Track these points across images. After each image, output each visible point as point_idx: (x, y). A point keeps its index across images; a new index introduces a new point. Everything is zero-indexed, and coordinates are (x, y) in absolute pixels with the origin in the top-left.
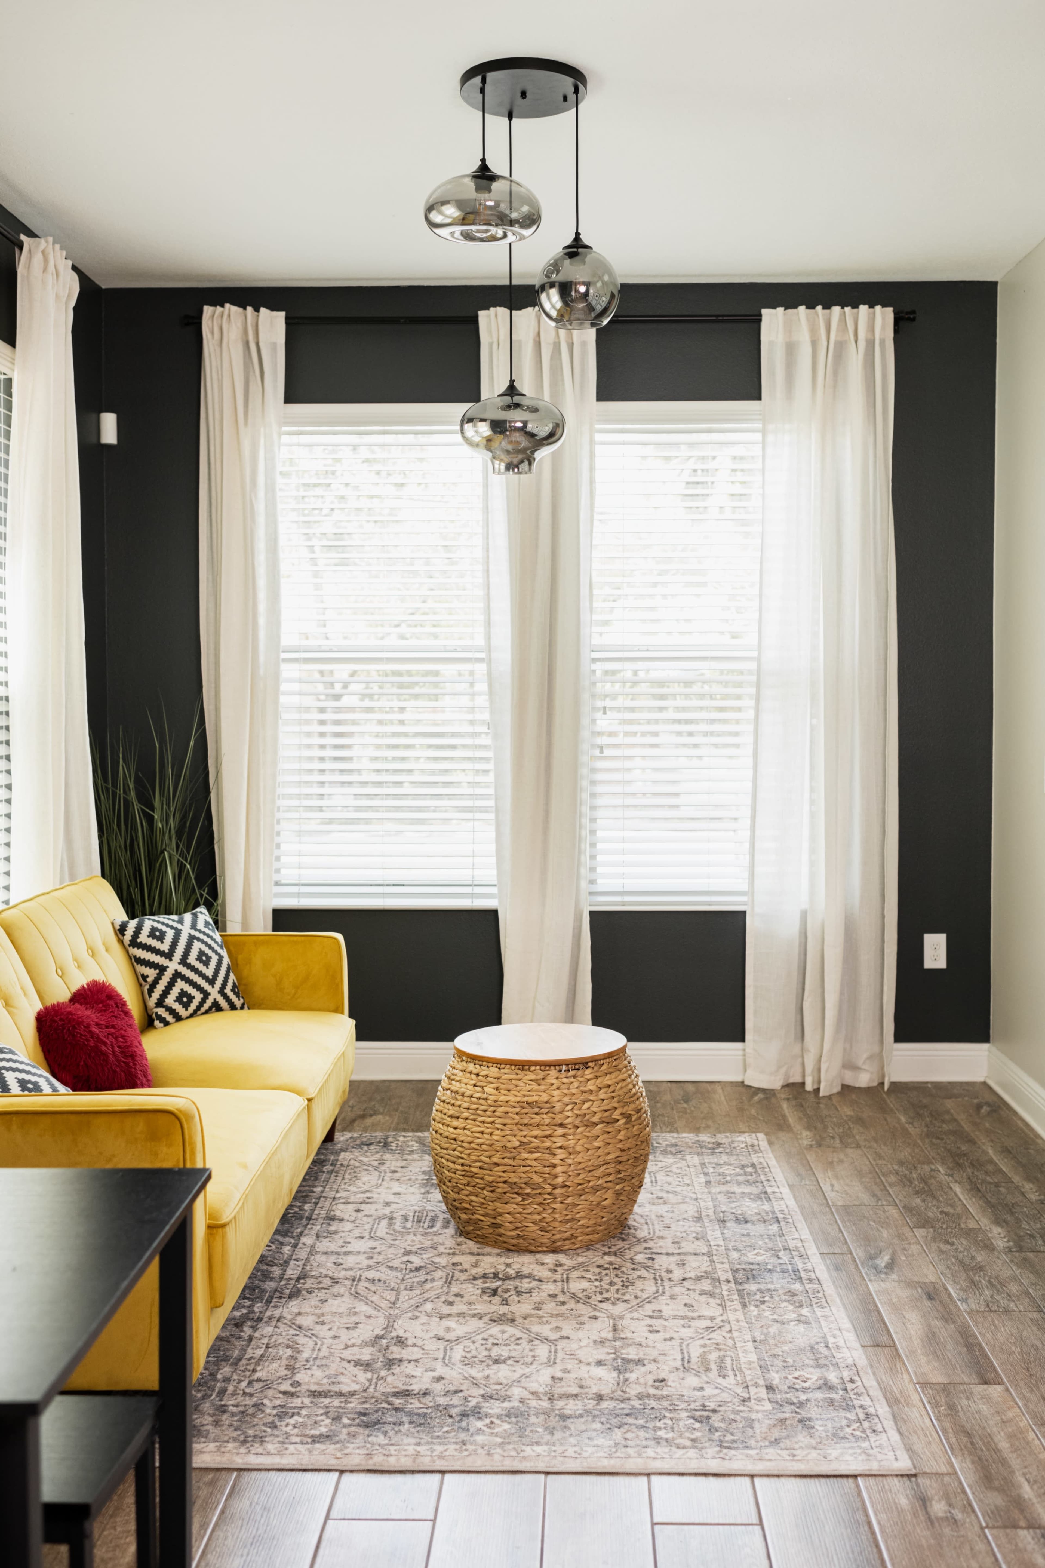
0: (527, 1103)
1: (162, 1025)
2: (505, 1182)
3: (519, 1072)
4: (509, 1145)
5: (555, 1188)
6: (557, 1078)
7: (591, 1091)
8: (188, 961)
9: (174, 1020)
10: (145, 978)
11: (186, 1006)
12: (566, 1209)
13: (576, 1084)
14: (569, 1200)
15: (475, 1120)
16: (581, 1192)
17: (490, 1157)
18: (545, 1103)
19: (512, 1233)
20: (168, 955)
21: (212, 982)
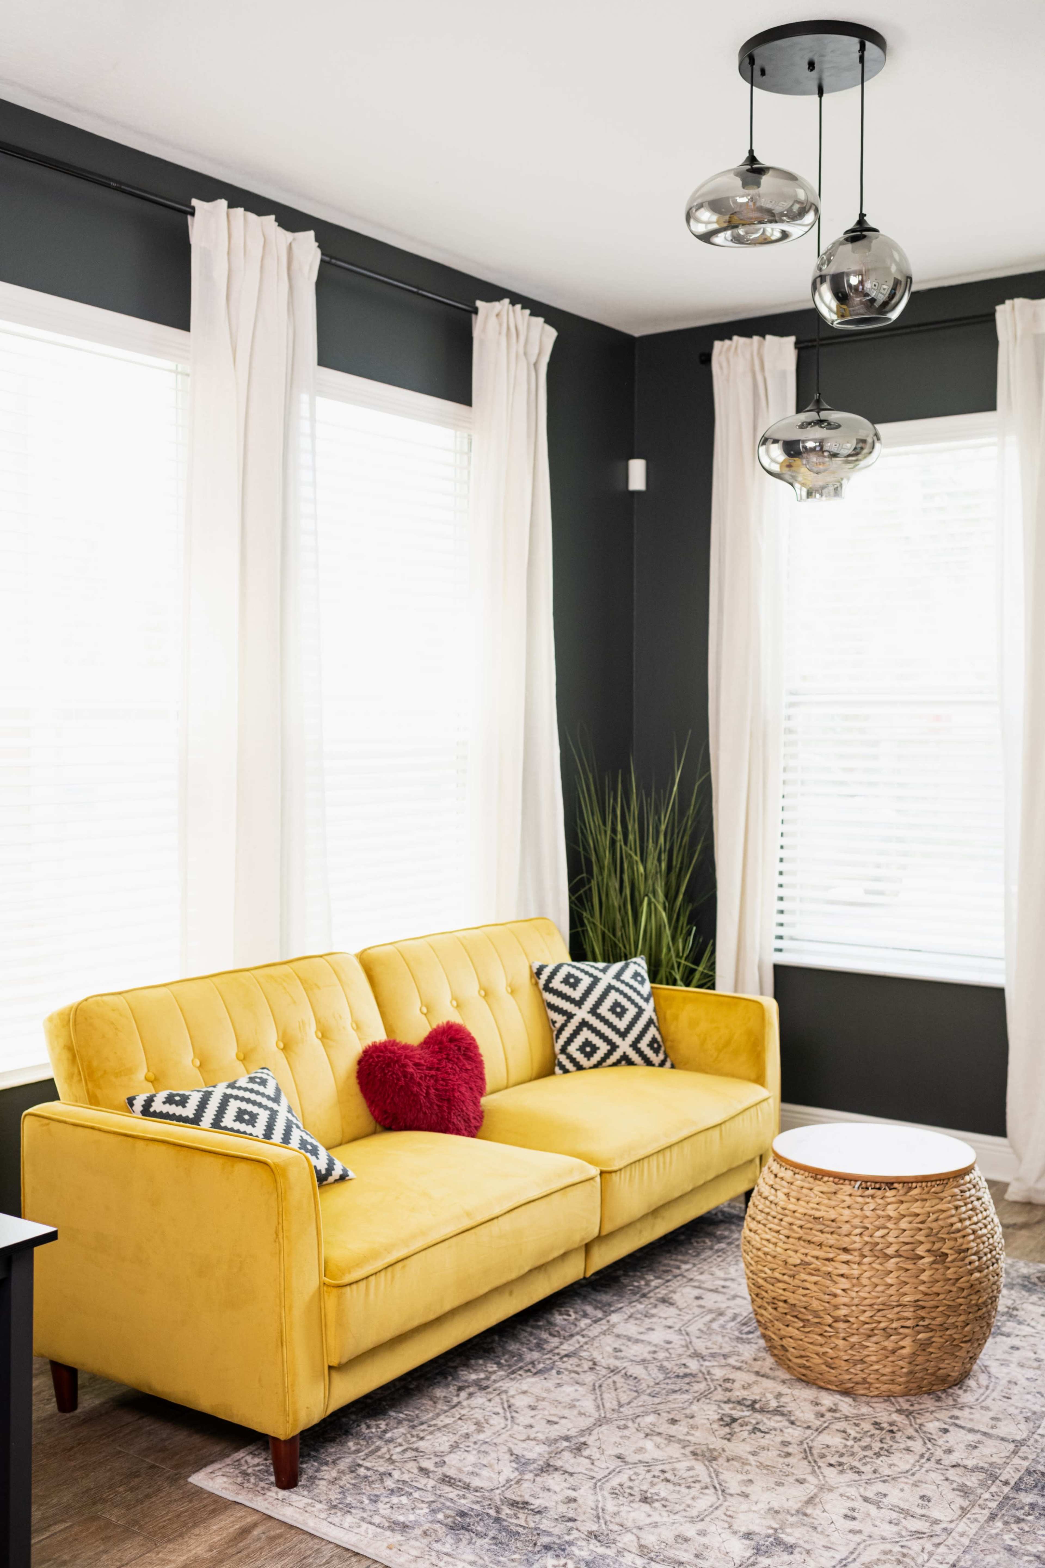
0: (815, 1218)
1: (561, 1072)
2: (785, 1301)
3: (811, 1180)
4: (790, 1261)
5: (836, 1321)
6: (850, 1195)
7: (890, 1218)
8: (599, 1011)
9: (574, 1069)
10: (554, 1022)
11: (589, 1056)
12: (852, 1348)
13: (872, 1206)
14: (854, 1339)
15: (765, 1225)
16: (871, 1333)
17: (773, 1270)
18: (833, 1221)
19: (799, 1361)
20: (579, 1003)
21: (623, 1035)
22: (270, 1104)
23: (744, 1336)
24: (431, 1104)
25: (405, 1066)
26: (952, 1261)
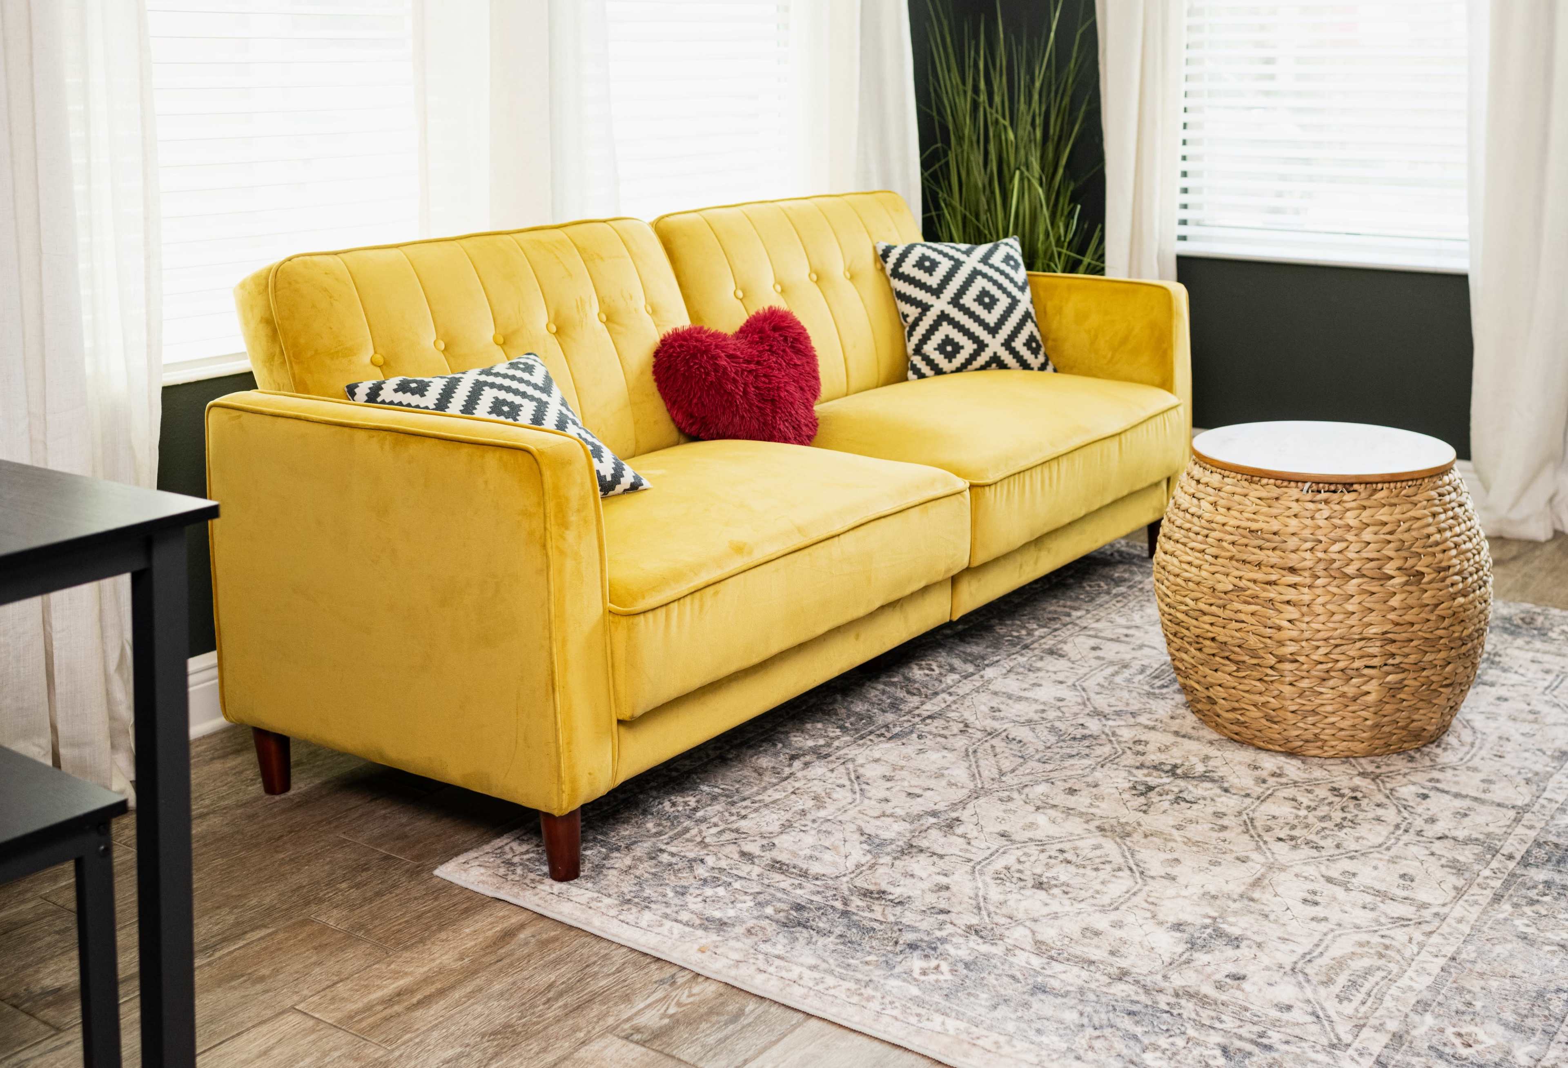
0: (1251, 531)
1: (915, 377)
2: (1213, 639)
3: (1246, 484)
4: (1220, 587)
5: (1279, 662)
6: (1297, 500)
7: (1349, 528)
8: (962, 301)
9: (933, 373)
10: (905, 316)
11: (950, 357)
12: (1300, 696)
13: (1326, 513)
14: (1303, 684)
15: (1185, 545)
16: (1325, 675)
17: (1196, 600)
18: (1275, 534)
19: (1230, 715)
20: (937, 292)
21: (993, 331)
22: (537, 394)
23: (1157, 691)
24: (751, 405)
25: (716, 357)
26: (1430, 582)
